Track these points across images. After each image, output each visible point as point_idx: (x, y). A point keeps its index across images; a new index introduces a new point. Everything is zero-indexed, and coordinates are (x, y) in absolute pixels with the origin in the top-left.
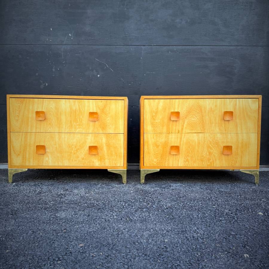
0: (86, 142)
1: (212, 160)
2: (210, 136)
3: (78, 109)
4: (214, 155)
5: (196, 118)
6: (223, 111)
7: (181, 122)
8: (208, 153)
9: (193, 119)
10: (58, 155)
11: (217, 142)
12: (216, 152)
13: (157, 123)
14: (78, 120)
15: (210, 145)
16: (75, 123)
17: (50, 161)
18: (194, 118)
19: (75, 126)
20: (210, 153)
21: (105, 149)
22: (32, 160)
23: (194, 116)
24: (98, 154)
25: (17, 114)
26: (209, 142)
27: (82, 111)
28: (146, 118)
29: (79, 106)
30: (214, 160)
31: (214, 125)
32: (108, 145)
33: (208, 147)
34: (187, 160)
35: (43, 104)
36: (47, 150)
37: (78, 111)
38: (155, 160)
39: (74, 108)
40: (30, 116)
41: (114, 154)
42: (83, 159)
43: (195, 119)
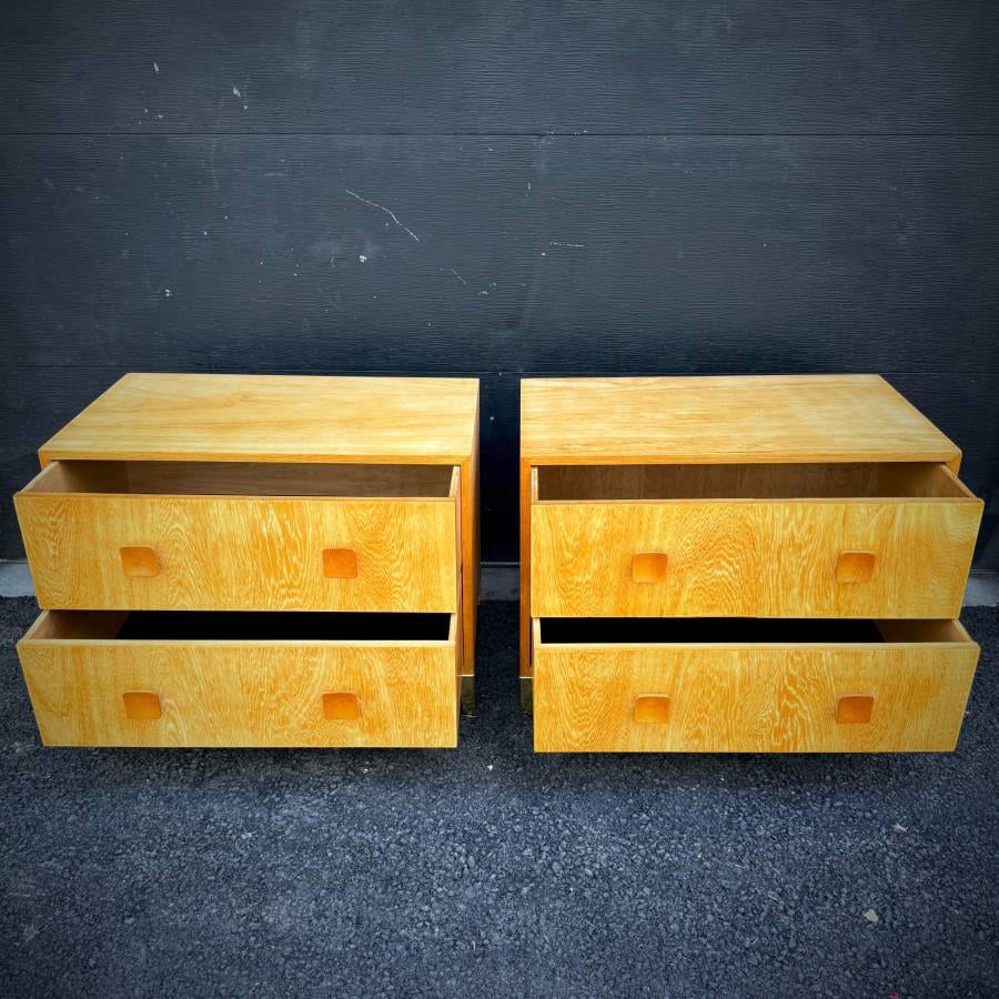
1: (790, 734)
3: (280, 532)
4: (800, 719)
5: (731, 569)
8: (778, 714)
9: (719, 573)
10: (210, 715)
12: (807, 710)
13: (578, 584)
18: (722, 568)
19: (274, 588)
20: (786, 712)
21: (385, 695)
23: (724, 563)
24: (359, 713)
25: (52, 551)
26: (785, 677)
27: (297, 539)
28: (537, 570)
29: (282, 523)
30: (799, 734)
31: (795, 591)
32: (397, 685)
33: (783, 693)
34: (698, 734)
37: (282, 540)
38: (574, 733)
39: (265, 530)
40: (102, 557)
41: (419, 710)
43: (727, 574)
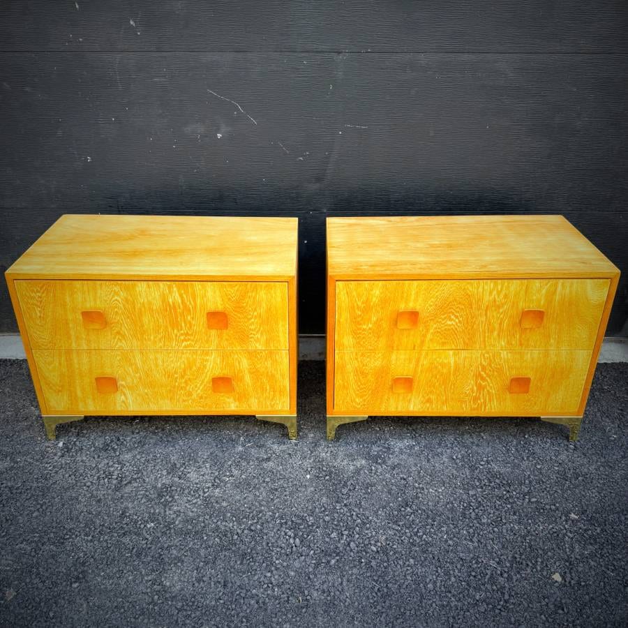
0: (205, 367)
1: (482, 401)
2: (484, 355)
3: (180, 301)
4: (488, 391)
5: (457, 320)
6: (522, 305)
7: (421, 327)
8: (475, 388)
9: (449, 323)
10: (146, 391)
11: (498, 366)
12: (492, 386)
13: (364, 330)
14: (183, 325)
15: (483, 373)
16: (175, 331)
17: (130, 401)
18: (451, 320)
19: (176, 336)
20: (480, 388)
21: (248, 378)
22: (90, 402)
23: (452, 317)
24: (233, 389)
25: (39, 314)
26: (480, 367)
27: (191, 306)
28: (339, 321)
29: (181, 296)
30: (487, 400)
31: (496, 333)
32: (255, 373)
33: (478, 376)
34: (429, 401)
35: (96, 293)
36: (121, 382)
37: (181, 306)
38: (357, 400)
39: (170, 300)
40: (70, 317)
41: (268, 388)
42: (201, 398)
43: (454, 323)
